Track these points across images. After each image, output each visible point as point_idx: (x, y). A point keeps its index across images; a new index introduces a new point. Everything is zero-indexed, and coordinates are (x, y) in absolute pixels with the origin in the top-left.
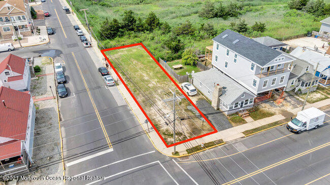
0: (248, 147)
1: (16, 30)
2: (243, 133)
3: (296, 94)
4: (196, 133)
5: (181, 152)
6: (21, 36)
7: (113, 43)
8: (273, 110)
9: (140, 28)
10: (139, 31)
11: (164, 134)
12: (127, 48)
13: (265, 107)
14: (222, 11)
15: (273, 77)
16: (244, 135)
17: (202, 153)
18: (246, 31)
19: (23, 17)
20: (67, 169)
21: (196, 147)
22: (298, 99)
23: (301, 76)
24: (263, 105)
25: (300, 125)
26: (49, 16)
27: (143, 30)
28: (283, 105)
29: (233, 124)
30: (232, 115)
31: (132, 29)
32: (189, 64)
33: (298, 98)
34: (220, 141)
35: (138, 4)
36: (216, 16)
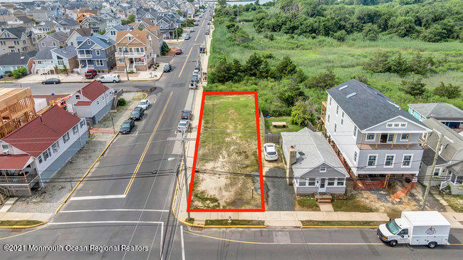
0: (292, 241)
1: (132, 62)
2: (302, 222)
3: (440, 193)
4: (235, 205)
5: (199, 221)
6: (134, 70)
7: (221, 87)
8: (378, 205)
9: (264, 74)
10: (262, 77)
11: (196, 196)
12: (235, 96)
13: (367, 198)
14: (399, 63)
15: (388, 153)
16: (301, 225)
17: (224, 229)
18: (421, 94)
19: (142, 49)
20: (68, 202)
21: (222, 220)
22: (438, 201)
23: (454, 165)
24: (366, 194)
25: (396, 232)
26: (180, 54)
27: (267, 77)
28: (400, 203)
29: (297, 207)
30: (306, 196)
31: (254, 75)
32: (296, 124)
33: (439, 198)
34: (261, 223)
35: (293, 49)
36: (389, 70)
